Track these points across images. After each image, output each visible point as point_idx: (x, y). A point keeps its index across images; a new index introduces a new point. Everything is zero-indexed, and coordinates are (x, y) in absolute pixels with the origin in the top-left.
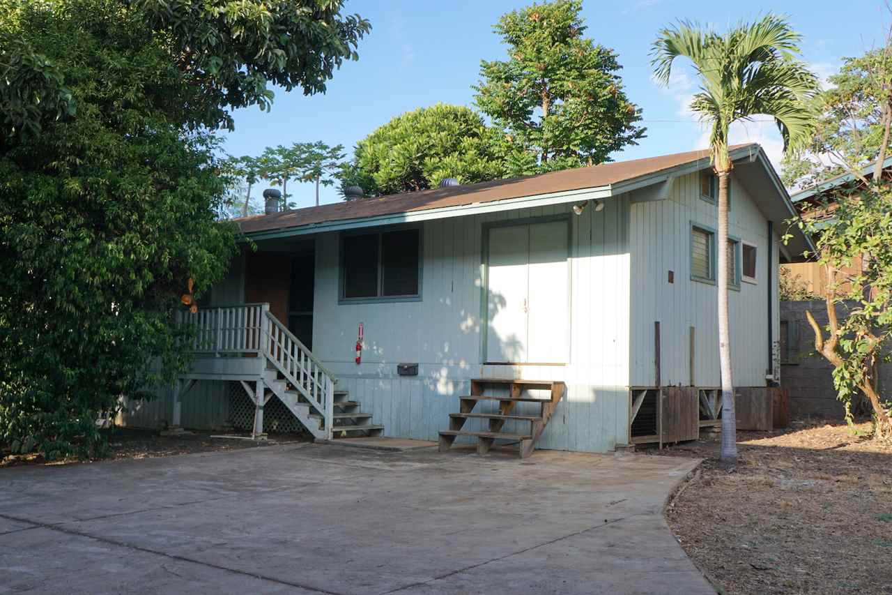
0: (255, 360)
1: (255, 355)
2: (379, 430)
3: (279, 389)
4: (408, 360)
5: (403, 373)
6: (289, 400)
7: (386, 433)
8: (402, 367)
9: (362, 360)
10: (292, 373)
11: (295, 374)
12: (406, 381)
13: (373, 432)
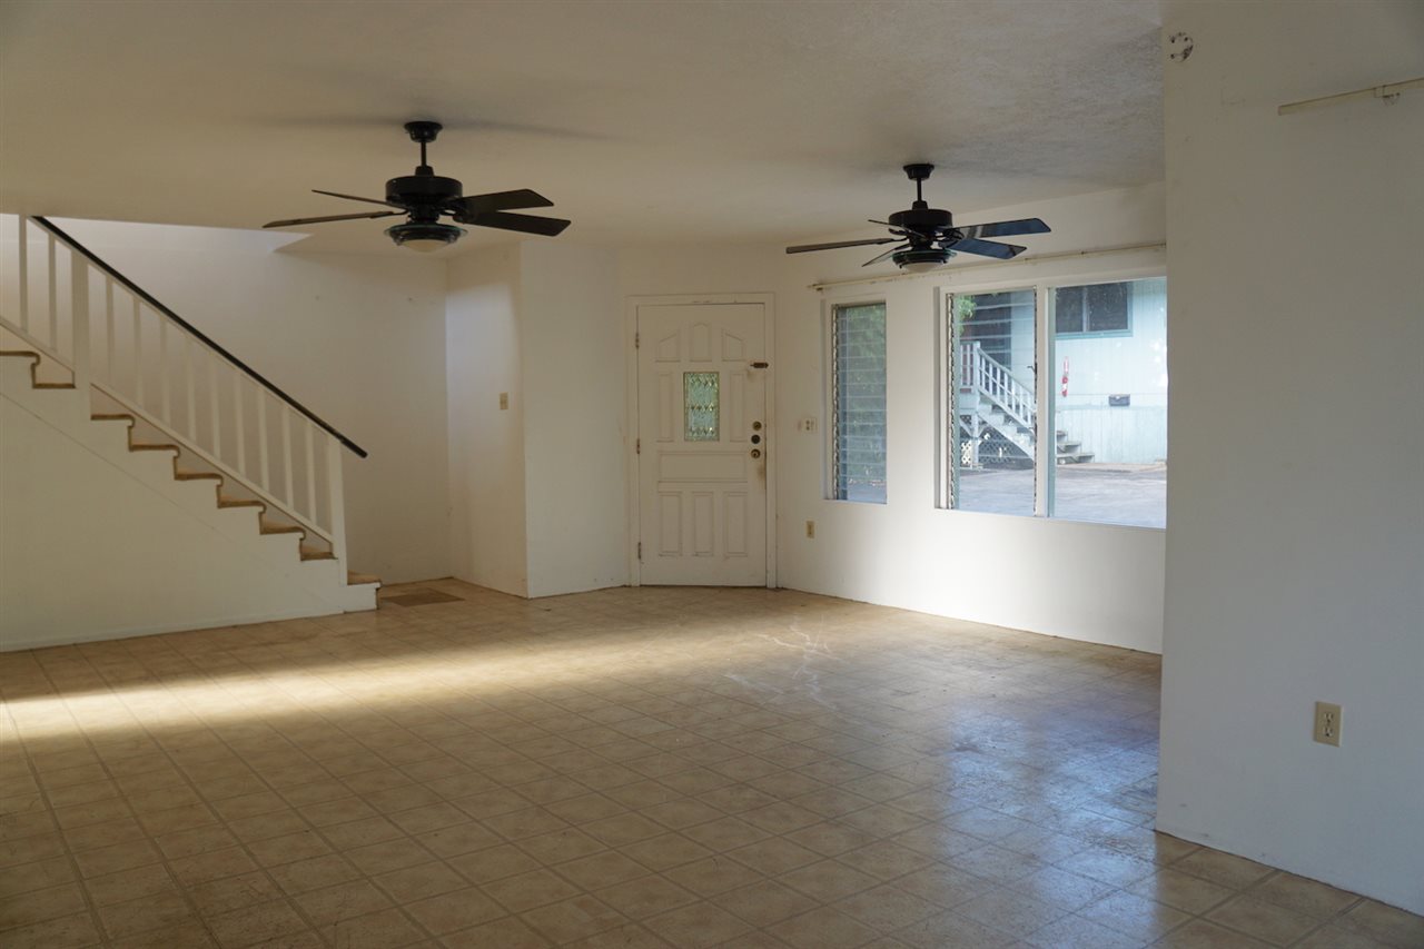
0: (969, 396)
1: (968, 391)
2: (1090, 457)
3: (996, 421)
4: (1119, 391)
5: (1114, 402)
6: (1009, 433)
7: (1097, 459)
8: (1114, 398)
9: (1068, 392)
10: (1010, 406)
11: (1014, 407)
12: (1118, 411)
13: (1084, 459)
